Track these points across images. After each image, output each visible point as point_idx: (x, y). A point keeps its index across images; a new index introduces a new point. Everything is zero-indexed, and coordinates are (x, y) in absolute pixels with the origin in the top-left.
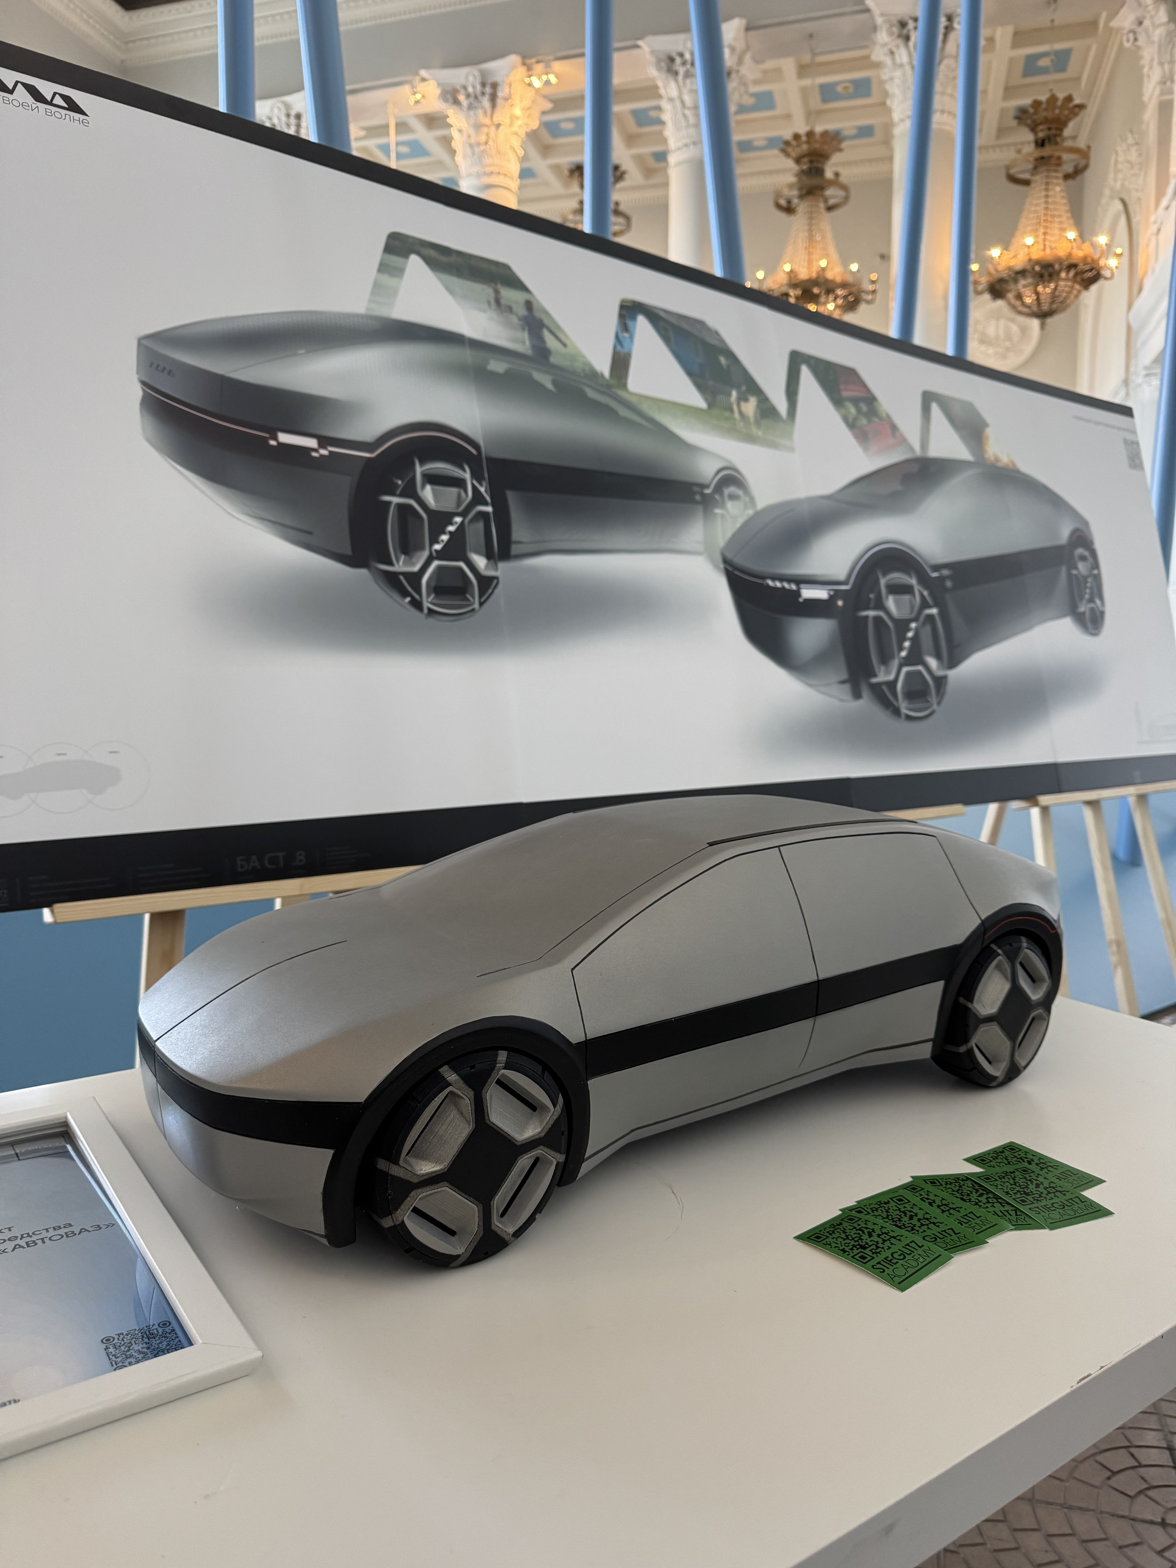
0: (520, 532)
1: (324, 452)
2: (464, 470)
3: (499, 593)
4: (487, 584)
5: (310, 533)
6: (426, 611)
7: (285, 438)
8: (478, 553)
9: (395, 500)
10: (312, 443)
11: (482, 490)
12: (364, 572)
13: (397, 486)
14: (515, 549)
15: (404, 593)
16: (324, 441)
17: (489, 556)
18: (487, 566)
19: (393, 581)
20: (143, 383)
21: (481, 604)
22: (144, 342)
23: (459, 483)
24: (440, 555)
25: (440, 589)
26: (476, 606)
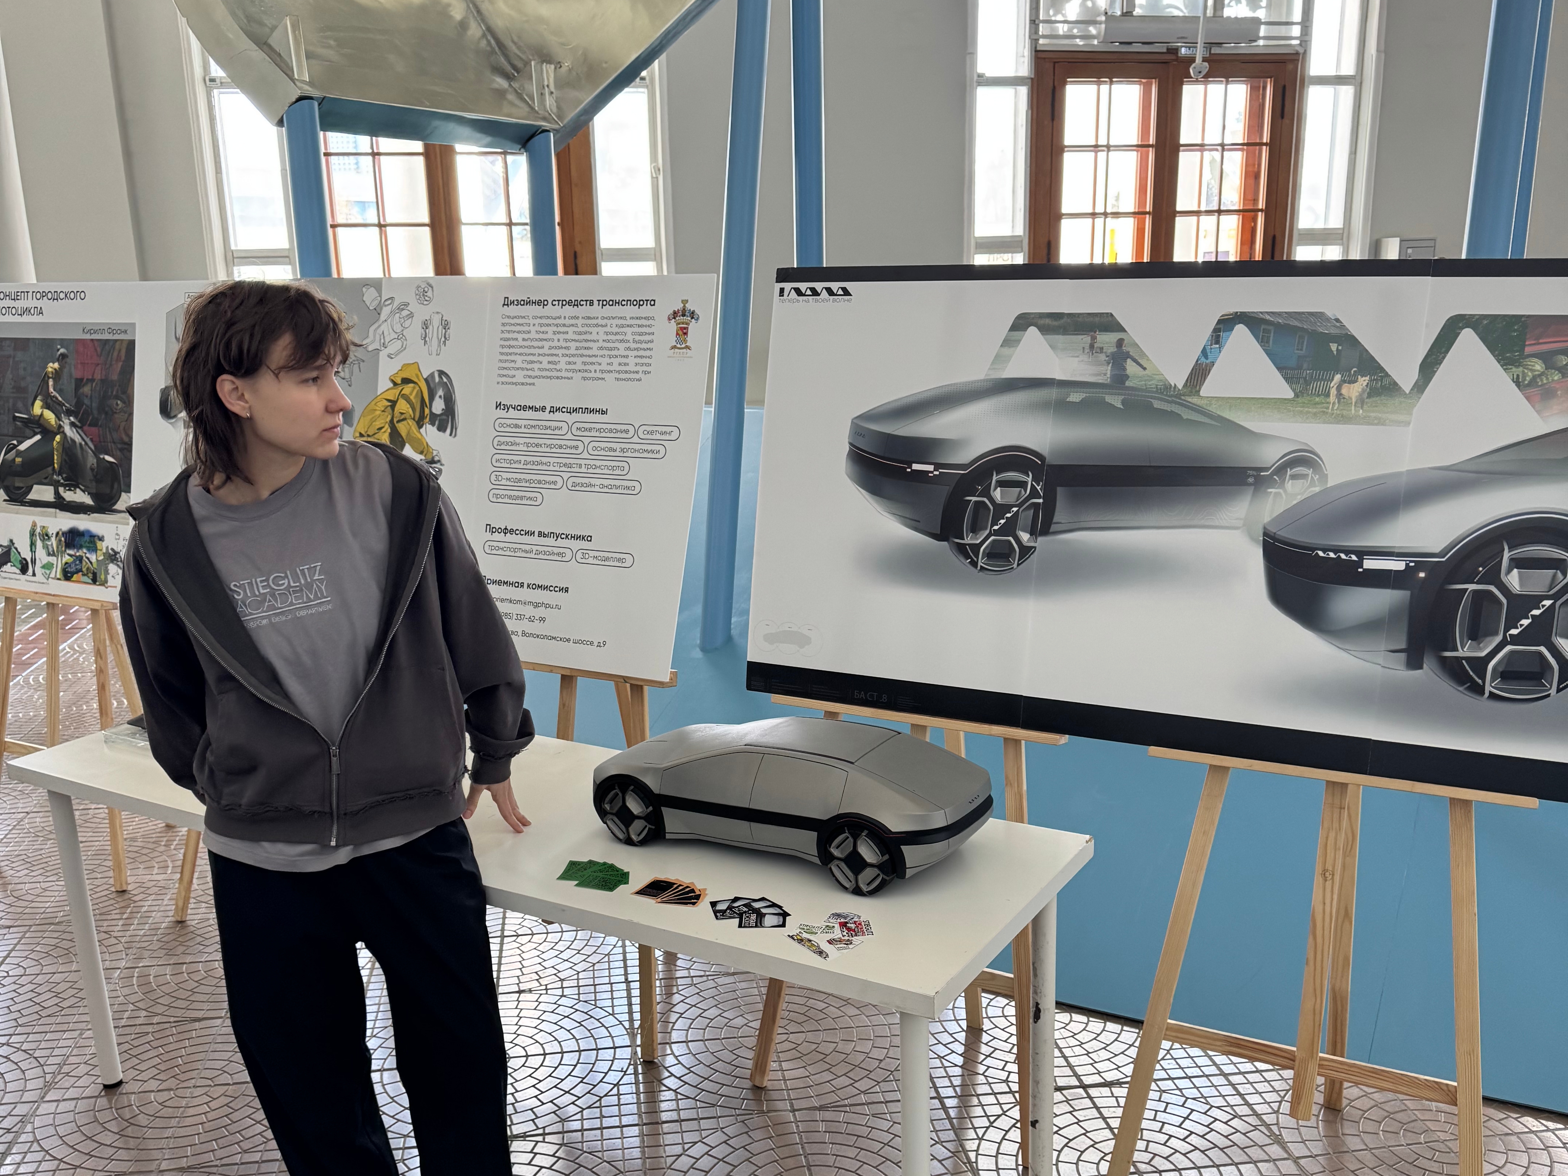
0: (1061, 515)
1: (936, 473)
2: (1028, 476)
3: (1034, 557)
4: (1026, 551)
5: (919, 521)
6: (979, 568)
7: (916, 467)
8: (1024, 531)
9: (974, 499)
10: (930, 468)
11: (1038, 488)
12: (945, 543)
13: (978, 490)
14: (1054, 528)
15: (967, 556)
16: (938, 466)
17: (1033, 533)
18: (1028, 540)
19: (962, 550)
20: (851, 444)
21: (1018, 565)
22: (855, 421)
23: (1022, 485)
24: (996, 533)
25: (991, 555)
26: (1015, 566)
